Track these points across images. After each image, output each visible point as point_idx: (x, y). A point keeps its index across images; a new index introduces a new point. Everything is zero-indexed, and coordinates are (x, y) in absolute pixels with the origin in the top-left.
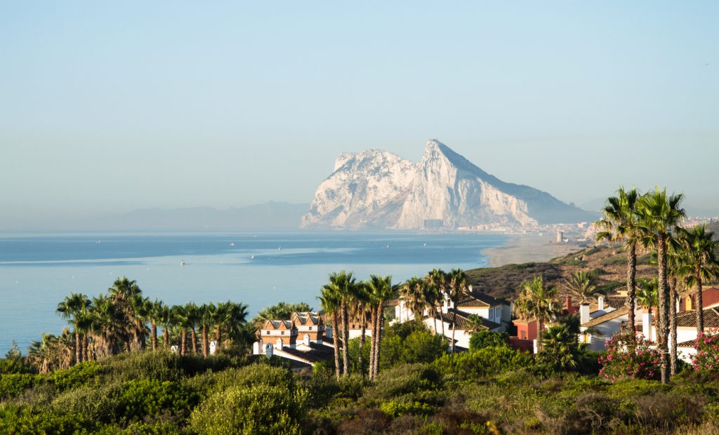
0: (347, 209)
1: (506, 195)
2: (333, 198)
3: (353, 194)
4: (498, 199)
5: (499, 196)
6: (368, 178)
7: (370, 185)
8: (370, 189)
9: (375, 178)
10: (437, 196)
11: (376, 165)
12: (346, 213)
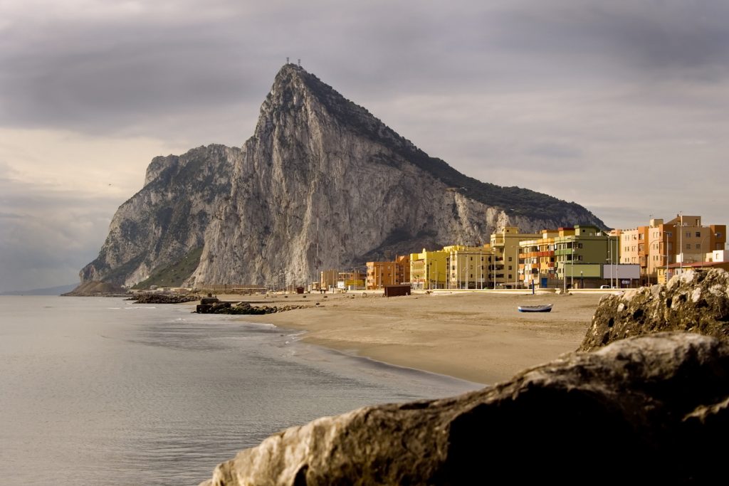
0: (152, 257)
1: (479, 206)
2: (133, 238)
3: (165, 229)
4: (457, 217)
5: (461, 209)
6: (192, 198)
7: (195, 211)
8: (193, 217)
9: (202, 196)
10: (293, 205)
11: (206, 173)
12: (148, 264)
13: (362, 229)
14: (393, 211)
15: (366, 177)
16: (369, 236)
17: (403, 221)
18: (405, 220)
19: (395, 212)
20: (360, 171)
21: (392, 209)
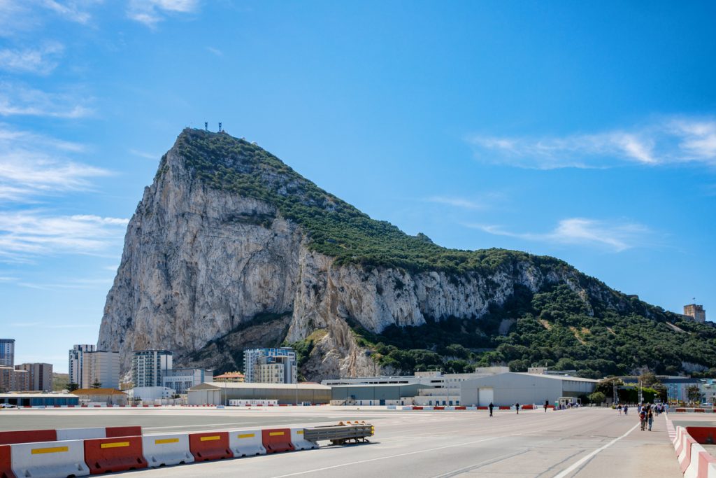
13: (203, 313)
14: (257, 286)
15: (216, 242)
16: (212, 321)
17: (273, 299)
18: (276, 298)
19: (260, 287)
20: (211, 234)
21: (255, 283)
